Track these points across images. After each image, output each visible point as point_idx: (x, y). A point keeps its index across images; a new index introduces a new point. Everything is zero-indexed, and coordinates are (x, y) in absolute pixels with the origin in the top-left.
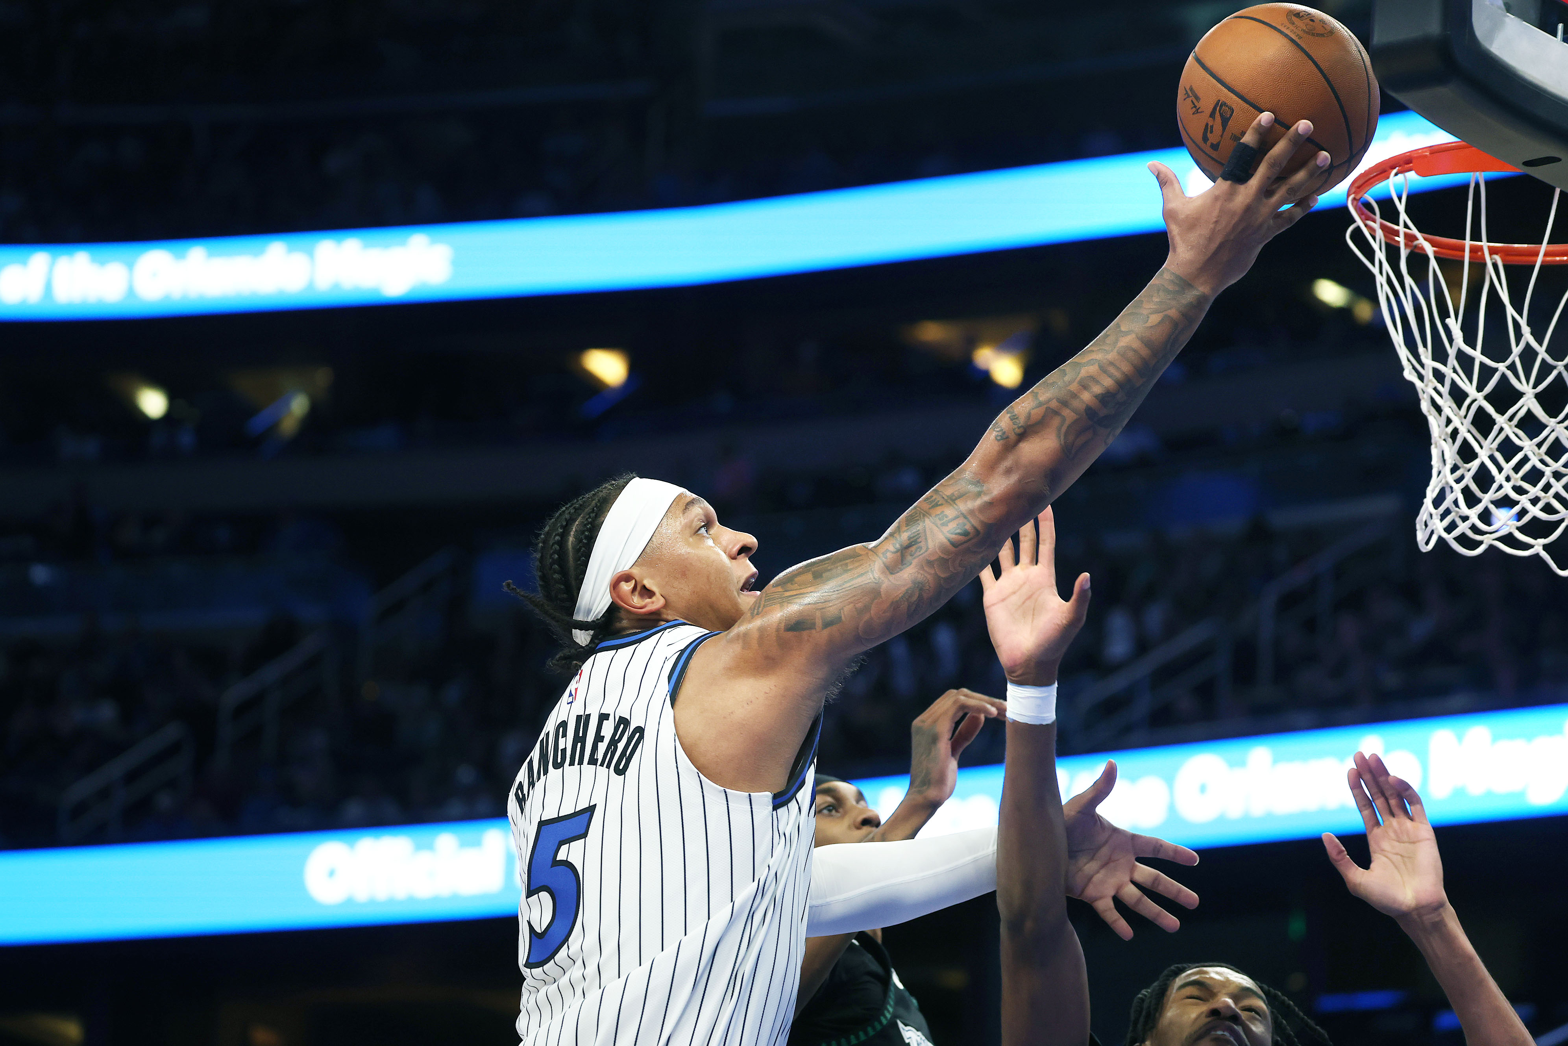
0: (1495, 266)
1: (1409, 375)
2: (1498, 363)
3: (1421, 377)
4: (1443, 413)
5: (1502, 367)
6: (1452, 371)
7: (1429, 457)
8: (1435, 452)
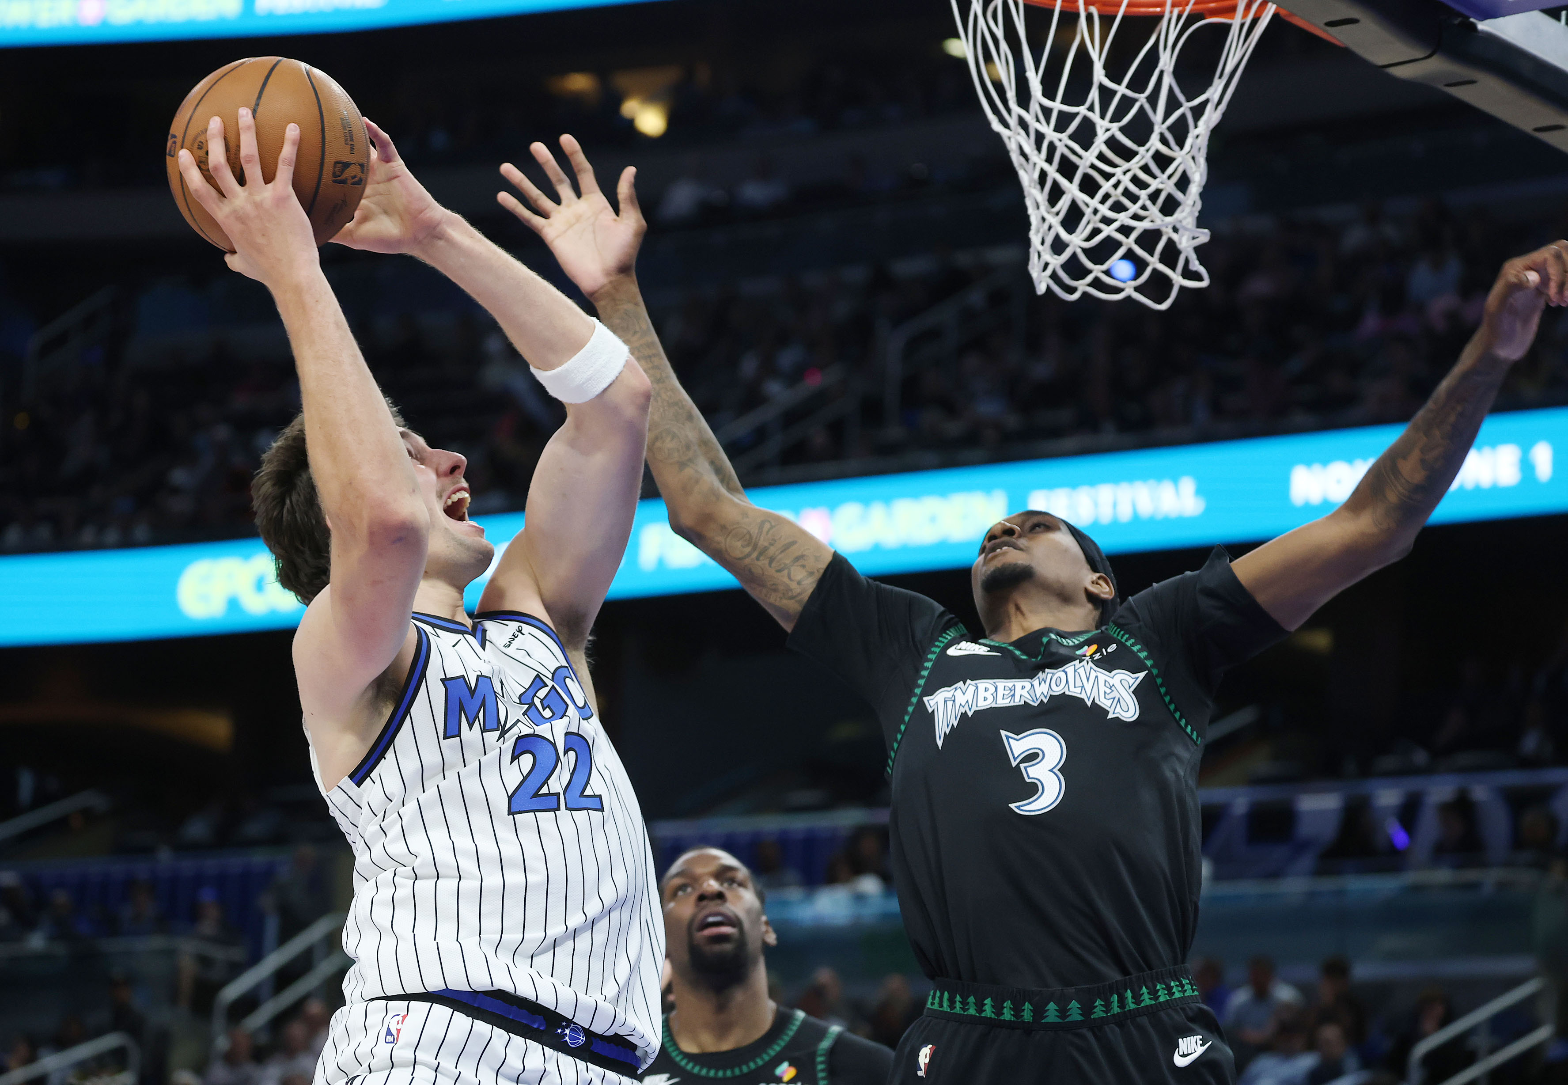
0: (1090, 18)
1: (996, 126)
2: (1079, 106)
3: (1006, 125)
4: (1030, 161)
5: (1082, 110)
6: (1035, 120)
7: (1025, 208)
8: (1029, 203)
